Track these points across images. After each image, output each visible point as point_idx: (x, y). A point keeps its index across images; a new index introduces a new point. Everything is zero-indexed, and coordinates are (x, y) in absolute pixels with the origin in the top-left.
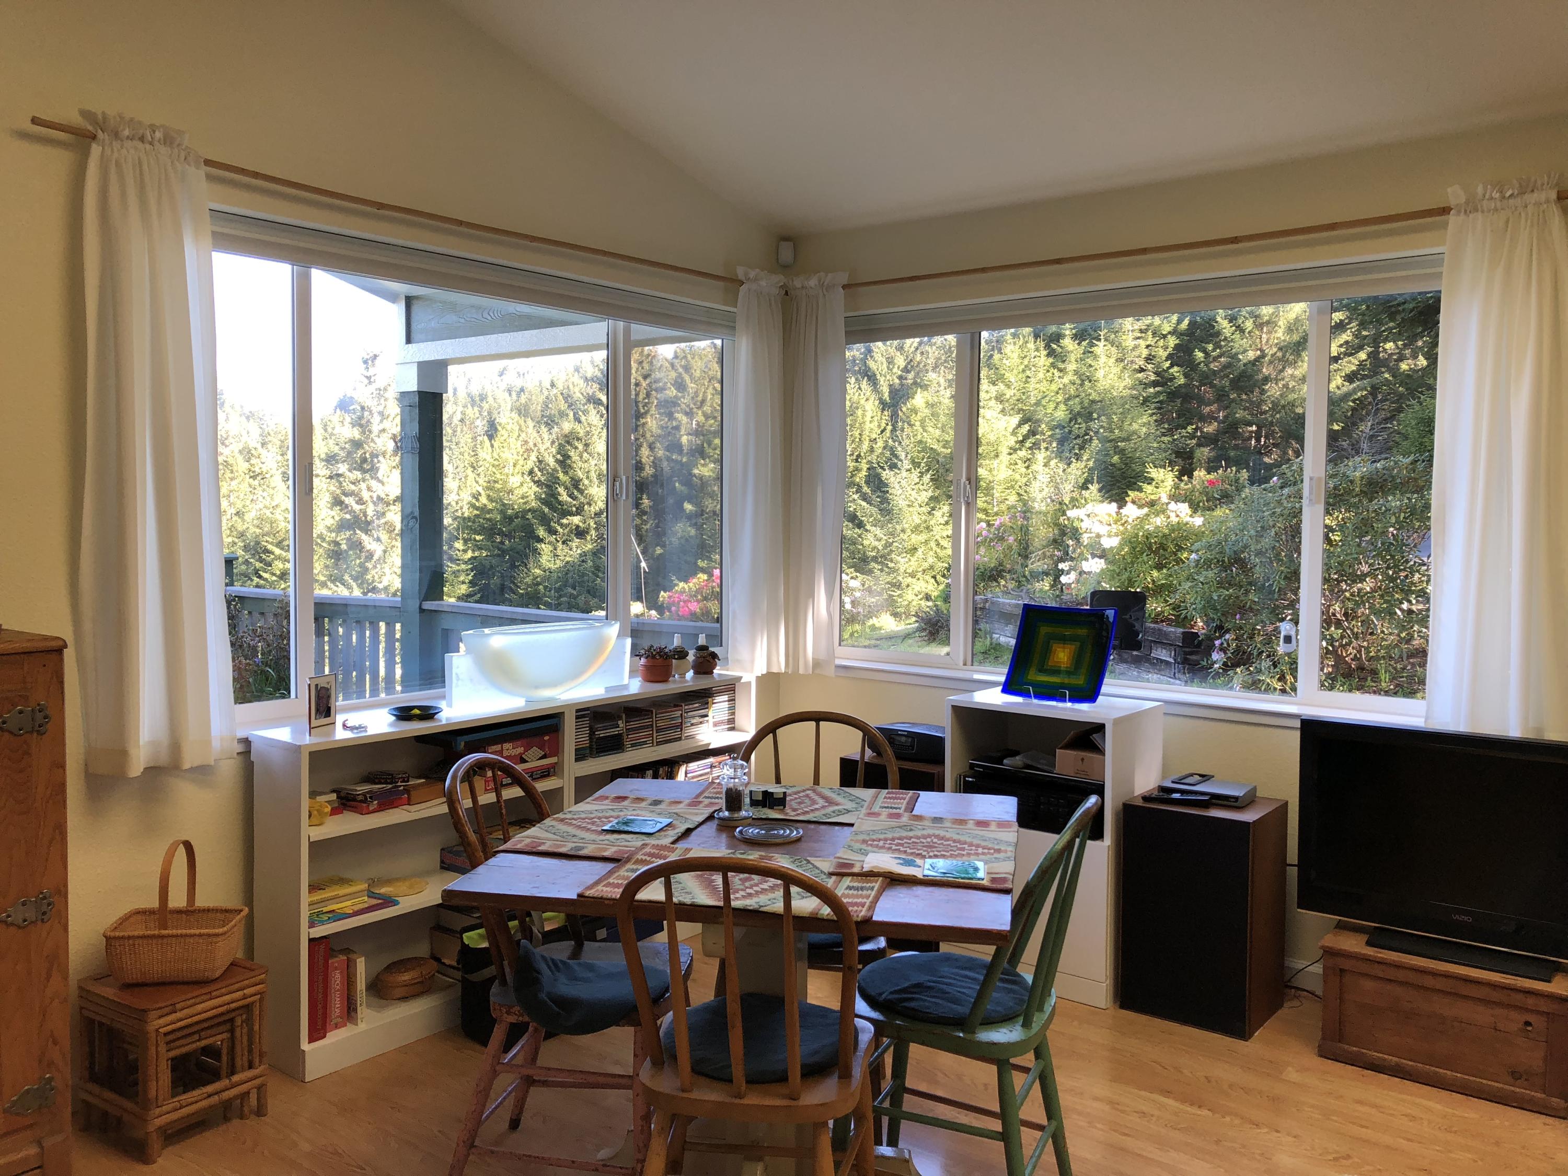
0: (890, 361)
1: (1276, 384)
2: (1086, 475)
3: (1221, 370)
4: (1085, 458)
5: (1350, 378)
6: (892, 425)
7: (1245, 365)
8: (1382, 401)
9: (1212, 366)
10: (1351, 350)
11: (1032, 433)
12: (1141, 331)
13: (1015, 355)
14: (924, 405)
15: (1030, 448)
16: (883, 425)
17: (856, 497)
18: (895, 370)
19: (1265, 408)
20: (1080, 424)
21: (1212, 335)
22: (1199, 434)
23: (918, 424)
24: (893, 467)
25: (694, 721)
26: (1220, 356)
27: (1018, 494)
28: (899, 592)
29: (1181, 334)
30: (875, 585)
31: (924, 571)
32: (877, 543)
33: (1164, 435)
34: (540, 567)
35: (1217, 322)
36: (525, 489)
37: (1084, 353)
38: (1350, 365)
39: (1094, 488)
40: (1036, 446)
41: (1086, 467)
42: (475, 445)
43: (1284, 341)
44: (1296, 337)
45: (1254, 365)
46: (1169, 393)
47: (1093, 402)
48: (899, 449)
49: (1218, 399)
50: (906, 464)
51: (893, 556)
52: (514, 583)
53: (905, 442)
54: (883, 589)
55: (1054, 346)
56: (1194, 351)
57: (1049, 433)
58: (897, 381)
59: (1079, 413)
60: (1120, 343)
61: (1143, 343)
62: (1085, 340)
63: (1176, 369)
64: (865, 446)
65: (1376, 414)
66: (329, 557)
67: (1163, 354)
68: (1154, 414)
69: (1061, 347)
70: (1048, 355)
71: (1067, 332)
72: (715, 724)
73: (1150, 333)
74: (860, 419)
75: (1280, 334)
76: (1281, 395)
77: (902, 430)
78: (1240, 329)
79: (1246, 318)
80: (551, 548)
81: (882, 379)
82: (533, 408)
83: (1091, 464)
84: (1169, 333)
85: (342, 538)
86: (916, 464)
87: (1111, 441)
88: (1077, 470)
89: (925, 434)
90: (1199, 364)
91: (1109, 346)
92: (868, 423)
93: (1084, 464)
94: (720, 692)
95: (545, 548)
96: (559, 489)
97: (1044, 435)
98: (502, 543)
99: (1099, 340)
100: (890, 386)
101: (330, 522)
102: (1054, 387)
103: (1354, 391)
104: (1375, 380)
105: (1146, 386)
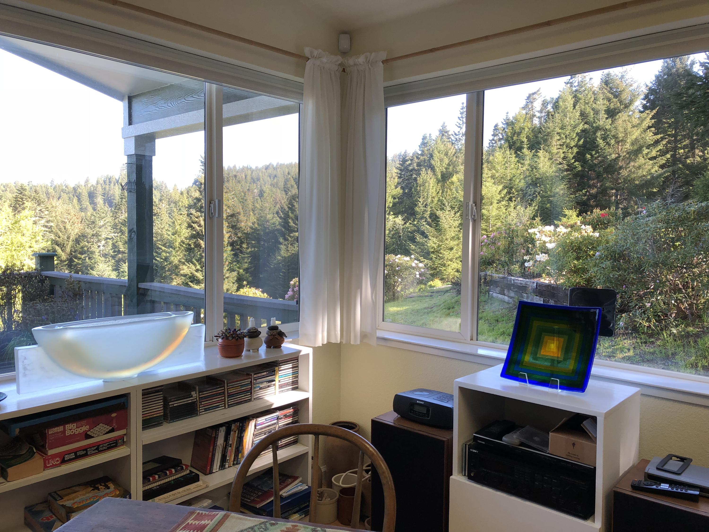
0: (441, 160)
1: (626, 170)
2: (534, 213)
3: (599, 163)
4: (534, 205)
5: (662, 167)
6: (442, 190)
7: (610, 161)
8: (678, 178)
9: (594, 162)
10: (663, 153)
11: (509, 193)
12: (560, 145)
13: (500, 157)
14: (457, 181)
15: (507, 200)
16: (438, 190)
17: (424, 223)
18: (444, 165)
19: (620, 181)
20: (531, 189)
21: (594, 147)
22: (588, 194)
23: (454, 189)
24: (442, 209)
25: (261, 386)
26: (598, 157)
27: (501, 222)
28: (444, 268)
29: (580, 147)
30: (433, 265)
31: (456, 258)
32: (434, 245)
33: (571, 194)
34: (280, 255)
35: (597, 141)
36: (274, 220)
37: (533, 156)
38: (662, 161)
39: (538, 219)
40: (510, 199)
41: (534, 209)
42: (254, 201)
43: (630, 149)
44: (635, 147)
45: (615, 161)
46: (573, 175)
47: (537, 178)
48: (445, 201)
49: (597, 177)
50: (448, 208)
51: (442, 251)
52: (269, 263)
53: (448, 197)
54: (437, 267)
55: (519, 153)
56: (586, 155)
57: (516, 193)
58: (444, 170)
59: (530, 184)
60: (550, 151)
61: (561, 151)
62: (533, 150)
63: (577, 163)
64: (429, 200)
65: (675, 184)
66: (186, 251)
67: (571, 156)
68: (566, 184)
69: (522, 153)
70: (516, 157)
71: (525, 146)
72: (281, 386)
73: (565, 146)
74: (427, 187)
75: (628, 146)
76: (628, 175)
77: (447, 192)
78: (608, 144)
79: (612, 139)
80: (285, 247)
81: (438, 169)
82: (280, 184)
83: (536, 208)
84: (574, 146)
85: (192, 242)
86: (452, 208)
87: (546, 197)
88: (530, 211)
89: (457, 194)
90: (588, 160)
91: (545, 152)
92: (431, 190)
93: (533, 208)
94: (286, 362)
95: (283, 247)
96: (289, 220)
97: (514, 194)
98: (264, 244)
99: (541, 150)
100: (442, 172)
101: (187, 235)
102: (519, 172)
103: (665, 173)
104: (675, 168)
105: (563, 171)
